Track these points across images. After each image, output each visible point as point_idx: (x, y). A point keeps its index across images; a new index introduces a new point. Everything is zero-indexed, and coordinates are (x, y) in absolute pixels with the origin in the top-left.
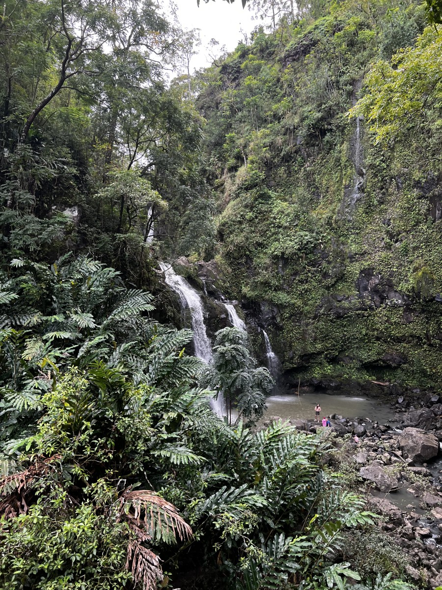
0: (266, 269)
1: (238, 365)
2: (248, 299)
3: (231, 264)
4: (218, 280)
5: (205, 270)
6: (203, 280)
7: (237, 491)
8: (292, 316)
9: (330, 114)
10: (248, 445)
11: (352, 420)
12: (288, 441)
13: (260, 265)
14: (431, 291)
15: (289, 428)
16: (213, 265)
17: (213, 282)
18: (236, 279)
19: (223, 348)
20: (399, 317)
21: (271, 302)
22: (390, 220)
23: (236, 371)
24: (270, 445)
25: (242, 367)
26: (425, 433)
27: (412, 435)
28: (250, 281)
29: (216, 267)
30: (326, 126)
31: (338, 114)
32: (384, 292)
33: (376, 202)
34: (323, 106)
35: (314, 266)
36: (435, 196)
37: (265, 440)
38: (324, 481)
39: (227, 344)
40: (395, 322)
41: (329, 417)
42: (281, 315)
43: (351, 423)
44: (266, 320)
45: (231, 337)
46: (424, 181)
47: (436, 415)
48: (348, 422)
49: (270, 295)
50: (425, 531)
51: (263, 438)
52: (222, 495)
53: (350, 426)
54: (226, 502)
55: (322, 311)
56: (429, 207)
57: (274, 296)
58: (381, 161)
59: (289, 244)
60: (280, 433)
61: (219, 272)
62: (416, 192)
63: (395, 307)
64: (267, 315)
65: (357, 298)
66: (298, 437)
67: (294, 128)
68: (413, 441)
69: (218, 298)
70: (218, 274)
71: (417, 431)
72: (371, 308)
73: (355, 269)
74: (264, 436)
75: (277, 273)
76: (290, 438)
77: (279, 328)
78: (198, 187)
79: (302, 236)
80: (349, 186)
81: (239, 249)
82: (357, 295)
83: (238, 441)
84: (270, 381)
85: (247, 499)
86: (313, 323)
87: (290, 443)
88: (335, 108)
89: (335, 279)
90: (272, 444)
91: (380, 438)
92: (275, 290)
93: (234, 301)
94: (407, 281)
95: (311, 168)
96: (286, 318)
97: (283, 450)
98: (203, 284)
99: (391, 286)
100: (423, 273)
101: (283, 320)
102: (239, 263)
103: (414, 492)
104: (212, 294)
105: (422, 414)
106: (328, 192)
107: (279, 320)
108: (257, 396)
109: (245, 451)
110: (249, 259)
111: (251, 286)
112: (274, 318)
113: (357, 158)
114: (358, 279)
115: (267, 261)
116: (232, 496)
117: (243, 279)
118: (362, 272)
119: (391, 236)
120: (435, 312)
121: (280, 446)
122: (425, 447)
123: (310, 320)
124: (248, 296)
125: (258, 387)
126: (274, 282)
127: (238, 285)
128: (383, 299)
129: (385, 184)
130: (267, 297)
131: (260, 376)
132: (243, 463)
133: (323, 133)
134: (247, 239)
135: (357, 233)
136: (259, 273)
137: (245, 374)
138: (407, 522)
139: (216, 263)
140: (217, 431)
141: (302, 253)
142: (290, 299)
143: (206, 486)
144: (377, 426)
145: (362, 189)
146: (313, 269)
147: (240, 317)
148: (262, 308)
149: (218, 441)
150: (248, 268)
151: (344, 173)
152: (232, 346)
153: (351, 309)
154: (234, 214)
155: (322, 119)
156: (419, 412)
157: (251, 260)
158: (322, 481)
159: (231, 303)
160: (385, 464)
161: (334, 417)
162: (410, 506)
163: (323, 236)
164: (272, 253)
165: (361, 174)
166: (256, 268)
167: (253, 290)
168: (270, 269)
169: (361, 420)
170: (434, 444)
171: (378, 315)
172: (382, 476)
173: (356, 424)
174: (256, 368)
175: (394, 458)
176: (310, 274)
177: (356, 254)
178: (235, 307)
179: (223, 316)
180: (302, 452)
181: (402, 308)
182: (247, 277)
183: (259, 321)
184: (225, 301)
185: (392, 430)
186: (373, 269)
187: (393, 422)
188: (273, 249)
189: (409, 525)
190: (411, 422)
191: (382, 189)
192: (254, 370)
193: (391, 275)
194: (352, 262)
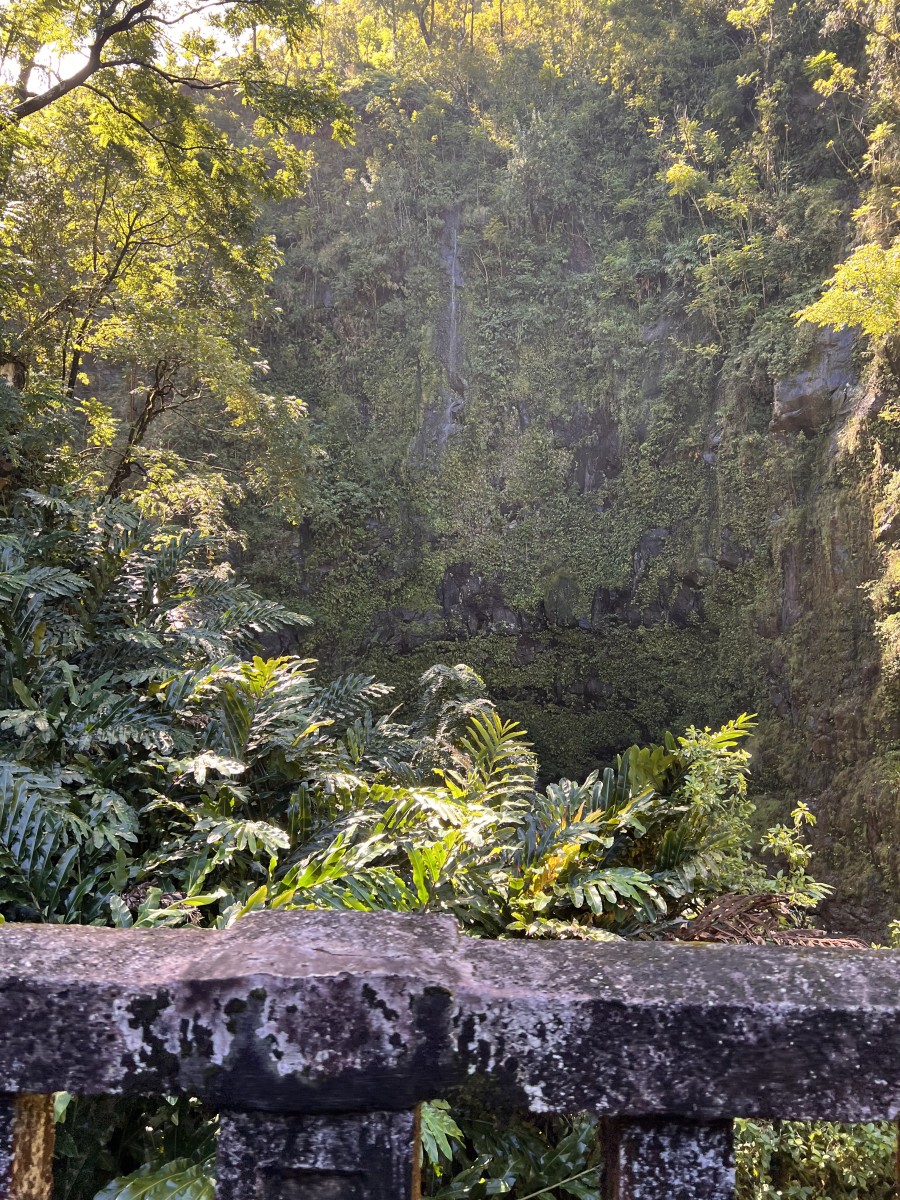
0: (267, 549)
14: (574, 611)
20: (509, 654)
22: (503, 479)
32: (486, 607)
33: (483, 446)
35: (364, 551)
36: (585, 447)
40: (501, 663)
42: (301, 645)
46: (569, 418)
55: (374, 640)
56: (573, 464)
58: (498, 370)
59: (320, 503)
62: (551, 437)
63: (502, 634)
65: (438, 616)
67: (321, 272)
72: (462, 637)
73: (438, 563)
75: (291, 560)
79: (348, 491)
80: (434, 405)
82: (438, 611)
86: (357, 663)
89: (402, 580)
94: (528, 591)
95: (352, 358)
96: (308, 652)
99: (499, 597)
100: (561, 578)
113: (451, 355)
114: (443, 581)
118: (449, 569)
119: (504, 510)
120: (574, 647)
123: (352, 657)
126: (286, 578)
128: (482, 620)
129: (499, 414)
135: (445, 497)
141: (345, 524)
145: (459, 417)
146: (362, 556)
151: (425, 380)
153: (428, 636)
163: (385, 496)
165: (460, 390)
171: (473, 648)
176: (355, 566)
177: (442, 535)
181: (515, 639)
186: (470, 564)
191: (494, 423)
193: (500, 578)
194: (434, 549)
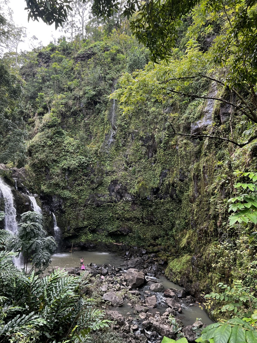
0: (58, 176)
1: (35, 235)
2: (45, 193)
3: (35, 171)
4: (26, 180)
5: (17, 174)
6: (15, 180)
7: (27, 317)
8: (71, 205)
9: (100, 94)
10: (37, 286)
11: (101, 266)
12: (63, 282)
13: (54, 173)
14: (145, 194)
15: (64, 273)
16: (23, 170)
17: (22, 182)
18: (38, 181)
19: (25, 224)
20: (129, 207)
21: (59, 196)
22: (127, 155)
23: (33, 239)
24: (51, 285)
25: (37, 237)
26: (139, 271)
27: (132, 273)
28: (47, 183)
29: (25, 172)
30: (97, 100)
31: (104, 94)
32: (122, 193)
33: (121, 145)
34: (97, 89)
35: (86, 176)
36: (149, 145)
37: (48, 282)
38: (83, 304)
39: (28, 222)
40: (127, 210)
41: (88, 265)
42: (65, 204)
43: (100, 268)
44: (55, 207)
45: (31, 217)
46: (145, 137)
47: (144, 261)
48: (98, 267)
49: (59, 191)
50: (135, 327)
51: (47, 281)
52: (17, 320)
53: (100, 269)
54: (19, 325)
55: (89, 203)
56: (146, 151)
57: (61, 192)
58: (125, 123)
59: (73, 162)
60: (58, 277)
61: (27, 175)
62: (141, 142)
63: (127, 201)
64: (56, 204)
65: (108, 196)
66: (69, 278)
67: (80, 97)
68: (132, 276)
69: (25, 192)
70: (26, 177)
71: (135, 270)
72: (115, 202)
73: (108, 180)
74: (48, 280)
75: (64, 179)
76: (64, 279)
77: (63, 212)
78: (17, 122)
79: (80, 159)
80: (108, 134)
81: (41, 162)
82: (108, 194)
83: (30, 284)
84: (55, 245)
85: (33, 321)
86: (83, 209)
87: (64, 282)
88: (103, 91)
89: (97, 185)
90: (53, 284)
91: (115, 275)
92: (62, 189)
93: (35, 194)
94: (134, 188)
95: (88, 121)
96: (68, 206)
97: (59, 287)
98: (15, 182)
99: (126, 190)
100: (142, 184)
101: (66, 207)
102: (40, 171)
103: (131, 305)
104: (21, 189)
105: (138, 260)
106: (96, 136)
107: (63, 207)
108: (46, 254)
109: (35, 290)
110: (47, 169)
111: (47, 185)
112: (60, 206)
113: (113, 120)
114: (110, 185)
115: (59, 171)
116: (23, 321)
117: (42, 181)
118: (112, 182)
119: (128, 164)
120: (147, 205)
121: (57, 285)
122: (138, 279)
123: (82, 208)
124: (45, 191)
125: (47, 249)
126: (62, 184)
127: (39, 185)
128: (122, 197)
129: (126, 136)
130: (57, 193)
131: (48, 242)
132: (33, 298)
133: (96, 103)
134: (47, 157)
135: (111, 160)
136: (53, 178)
137: (39, 241)
138: (126, 323)
139: (25, 170)
140: (16, 279)
141: (80, 168)
142: (71, 195)
143: (6, 316)
144: (114, 269)
145: (114, 137)
146: (86, 178)
147: (38, 204)
148: (53, 200)
149: (16, 285)
150: (46, 175)
151: (105, 127)
152: (32, 223)
153: (105, 202)
154: (39, 140)
155: (95, 95)
156: (136, 259)
157: (49, 170)
158: (81, 304)
159: (33, 196)
160: (117, 291)
161: (91, 265)
162: (128, 313)
163: (92, 160)
164: (62, 167)
165: (115, 129)
166: (51, 175)
167: (48, 188)
168: (60, 176)
169: (106, 266)
170: (142, 277)
171: (119, 205)
172: (115, 298)
173: (103, 268)
174: (46, 237)
175: (122, 287)
176: (83, 181)
177: (109, 172)
178: (36, 198)
179: (27, 204)
180: (71, 287)
181: (131, 203)
182: (45, 180)
183: (50, 207)
184: (30, 194)
185: (122, 270)
186: (118, 180)
187: (123, 266)
188: (63, 164)
189: (128, 325)
190: (132, 265)
191: (124, 138)
192: (45, 238)
193: (126, 185)
194: (107, 176)
